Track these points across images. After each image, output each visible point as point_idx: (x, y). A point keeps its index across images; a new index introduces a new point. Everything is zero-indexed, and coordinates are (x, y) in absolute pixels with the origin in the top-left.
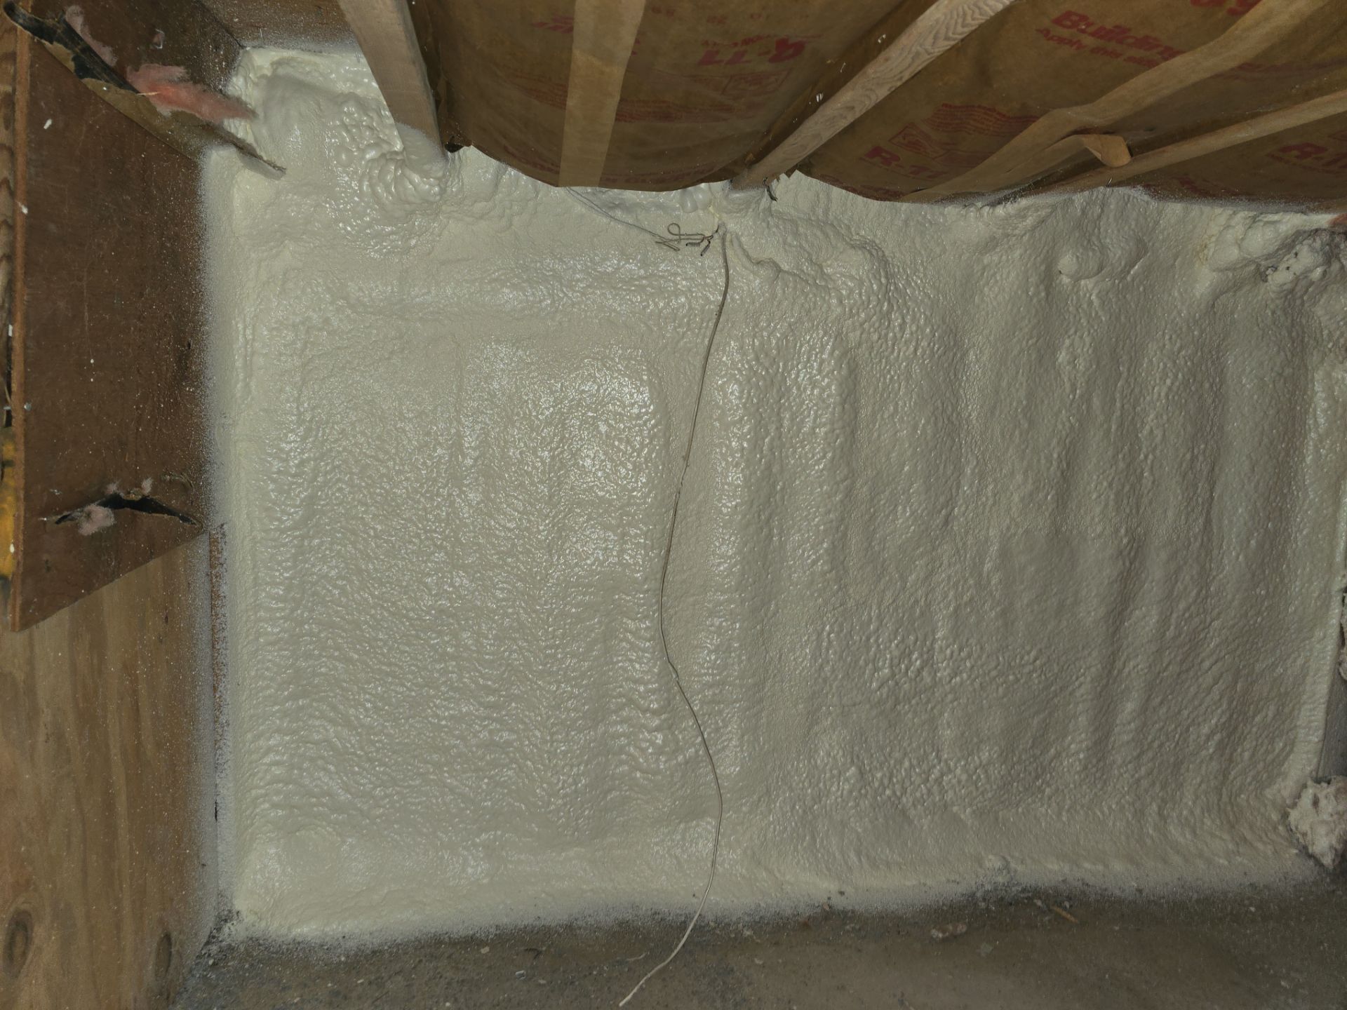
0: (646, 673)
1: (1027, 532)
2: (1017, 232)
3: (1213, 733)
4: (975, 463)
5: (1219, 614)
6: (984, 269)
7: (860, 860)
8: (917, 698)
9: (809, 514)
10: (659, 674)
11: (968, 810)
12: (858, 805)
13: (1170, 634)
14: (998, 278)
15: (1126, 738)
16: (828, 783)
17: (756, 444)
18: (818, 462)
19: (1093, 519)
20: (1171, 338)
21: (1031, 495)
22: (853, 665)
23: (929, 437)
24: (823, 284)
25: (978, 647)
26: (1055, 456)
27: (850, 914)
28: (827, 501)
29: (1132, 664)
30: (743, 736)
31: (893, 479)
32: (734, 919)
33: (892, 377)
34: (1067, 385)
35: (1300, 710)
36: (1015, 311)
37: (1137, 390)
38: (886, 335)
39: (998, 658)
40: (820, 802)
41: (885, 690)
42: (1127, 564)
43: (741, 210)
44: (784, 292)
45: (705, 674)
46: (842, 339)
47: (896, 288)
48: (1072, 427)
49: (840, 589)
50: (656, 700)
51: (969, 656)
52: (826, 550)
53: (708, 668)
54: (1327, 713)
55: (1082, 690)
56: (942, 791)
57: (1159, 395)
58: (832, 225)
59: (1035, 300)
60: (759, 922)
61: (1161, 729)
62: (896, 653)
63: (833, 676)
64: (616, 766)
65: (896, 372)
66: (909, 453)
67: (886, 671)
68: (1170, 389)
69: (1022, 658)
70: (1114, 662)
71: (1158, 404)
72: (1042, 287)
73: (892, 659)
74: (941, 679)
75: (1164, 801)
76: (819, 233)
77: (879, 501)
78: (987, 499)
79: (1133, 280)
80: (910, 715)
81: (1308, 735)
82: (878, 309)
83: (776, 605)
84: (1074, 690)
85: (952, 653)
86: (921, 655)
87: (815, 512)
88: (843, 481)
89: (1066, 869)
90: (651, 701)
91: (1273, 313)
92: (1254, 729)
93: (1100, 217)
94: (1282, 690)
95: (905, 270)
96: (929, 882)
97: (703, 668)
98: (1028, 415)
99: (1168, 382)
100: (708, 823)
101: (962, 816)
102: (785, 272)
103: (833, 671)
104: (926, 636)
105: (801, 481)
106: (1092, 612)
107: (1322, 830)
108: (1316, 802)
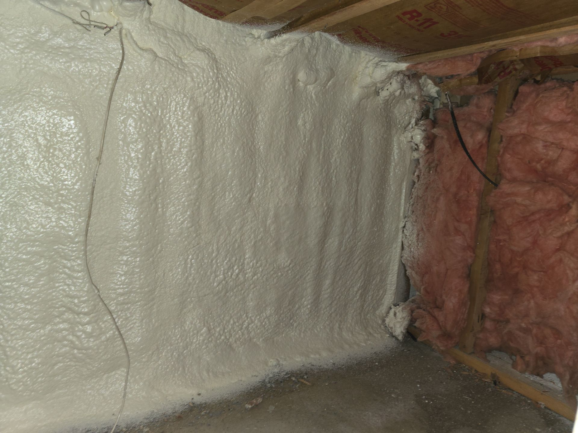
0: (79, 291)
1: (286, 205)
2: (280, 55)
3: (358, 290)
4: (262, 171)
5: (360, 239)
6: (265, 72)
7: (209, 375)
8: (236, 289)
9: (179, 196)
10: (87, 292)
11: (261, 339)
12: (207, 347)
13: (342, 249)
14: (272, 79)
15: (326, 296)
16: (191, 338)
17: (146, 155)
18: (183, 168)
19: (313, 199)
20: (343, 117)
21: (287, 187)
22: (204, 275)
23: (240, 157)
24: (182, 68)
25: (265, 261)
26: (297, 169)
27: (204, 405)
28: (189, 189)
29: (328, 263)
30: (142, 320)
31: (224, 178)
32: (138, 423)
33: (221, 124)
34: (302, 136)
35: (388, 277)
36: (279, 96)
37: (330, 140)
38: (218, 101)
39: (274, 265)
40: (187, 348)
41: (221, 286)
42: (326, 219)
43: (131, 15)
44: (159, 68)
45: (118, 289)
46: (194, 101)
47: (222, 77)
48: (304, 155)
49: (197, 236)
50: (86, 307)
51: (261, 266)
52: (189, 216)
53: (120, 285)
54: (398, 277)
55: (309, 277)
56: (249, 333)
57: (339, 143)
58: (186, 36)
59: (288, 92)
60: (153, 422)
61: (339, 291)
62: (226, 267)
63: (194, 282)
64: (60, 349)
65: (223, 122)
66: (231, 165)
67: (221, 276)
68: (343, 141)
69: (284, 265)
70: (321, 263)
71: (338, 147)
72: (291, 86)
73: (224, 270)
74: (248, 278)
75: (341, 322)
76: (179, 39)
77: (217, 190)
78: (268, 189)
79: (329, 89)
80: (233, 297)
81: (391, 287)
82: (213, 86)
83: (161, 246)
84: (305, 277)
85: (253, 264)
86: (238, 267)
87: (182, 195)
88: (197, 178)
89: (304, 360)
90: (83, 308)
91: (381, 110)
92: (373, 287)
93: (316, 55)
94: (382, 270)
95: (227, 68)
96: (243, 379)
97: (118, 285)
98: (286, 149)
99: (342, 137)
100: (123, 371)
101: (258, 343)
102: (160, 57)
103: (194, 279)
104: (240, 257)
105: (174, 178)
106: (312, 241)
107: (398, 325)
108: (395, 314)
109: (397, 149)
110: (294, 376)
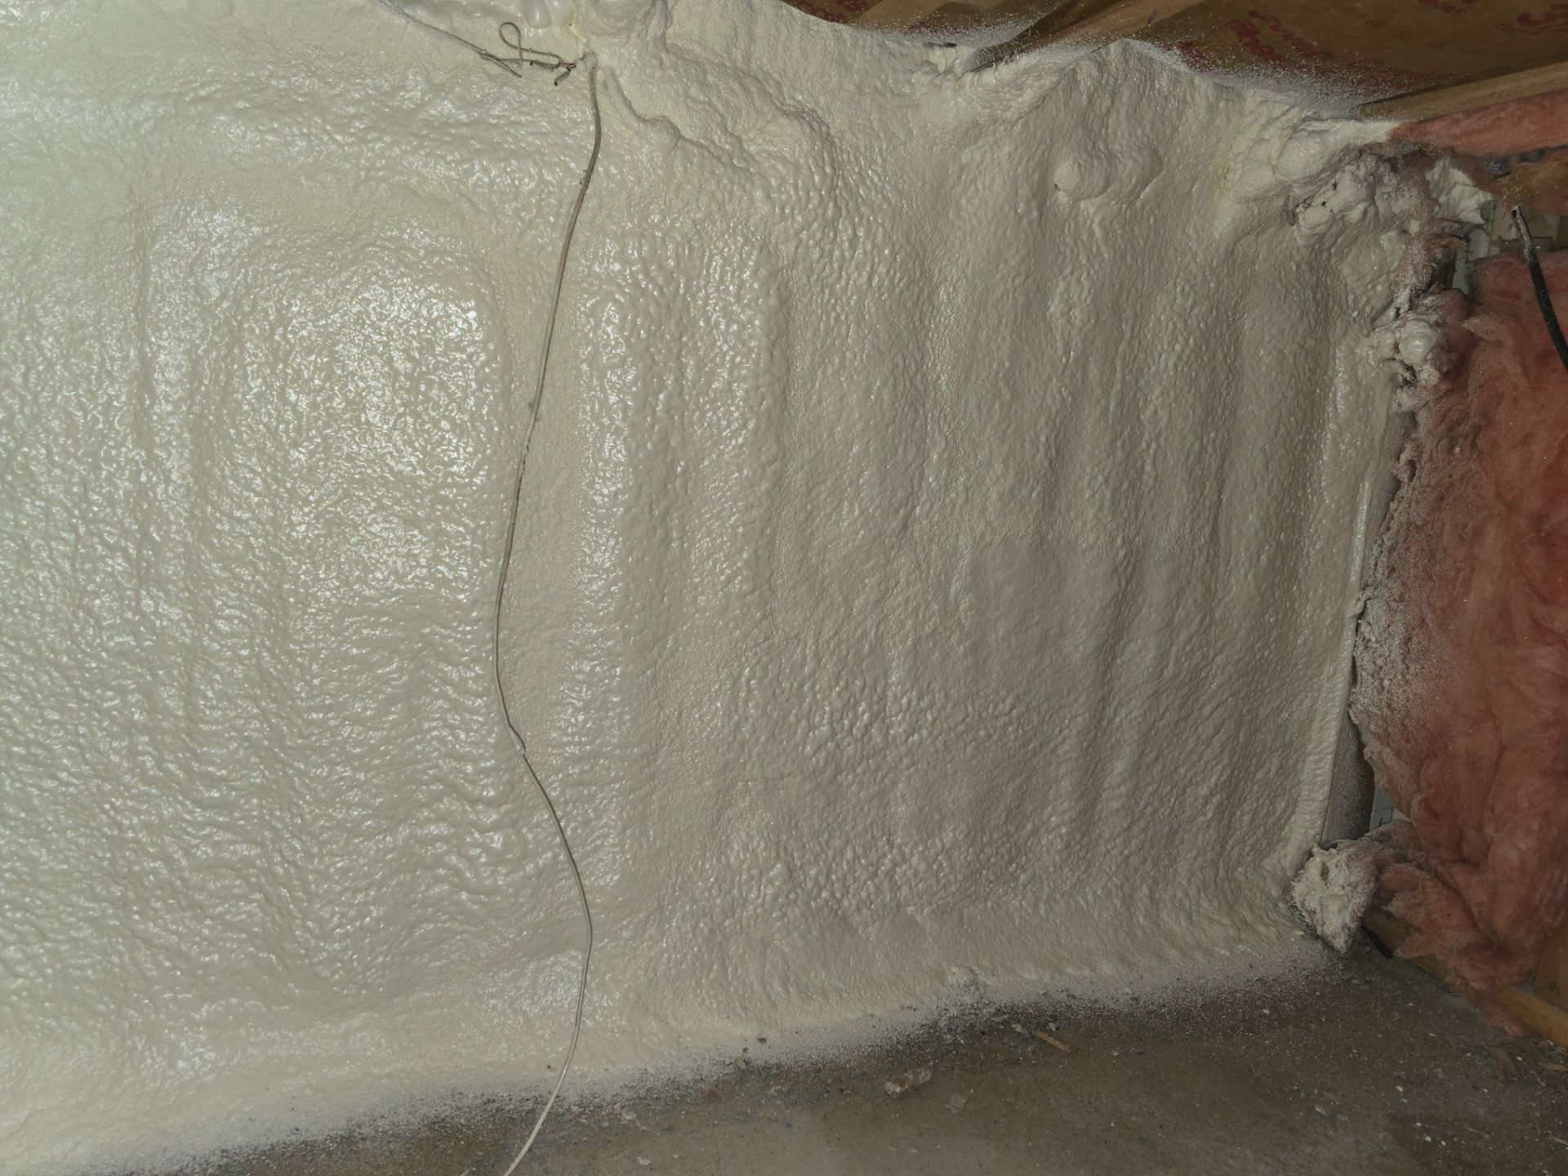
0: (476, 744)
1: (1005, 540)
2: (1008, 115)
3: (1212, 794)
4: (943, 445)
5: (1223, 647)
6: (962, 169)
7: (787, 990)
8: (864, 765)
9: (723, 510)
10: (495, 746)
11: (926, 910)
12: (785, 915)
13: (1168, 673)
14: (980, 186)
15: (1115, 805)
16: (744, 888)
17: (645, 402)
18: (735, 434)
19: (1084, 524)
20: (1183, 290)
21: (1012, 490)
22: (780, 722)
23: (885, 406)
24: (743, 165)
25: (942, 694)
26: (1043, 439)
27: (774, 1071)
28: (749, 491)
29: (1123, 712)
30: (624, 829)
31: (838, 464)
32: (608, 1097)
33: (838, 316)
34: (1060, 345)
35: (1304, 761)
36: (999, 233)
37: (1141, 356)
38: (831, 253)
39: (966, 708)
40: (734, 913)
41: (823, 755)
42: (1123, 583)
43: (619, 31)
44: (686, 169)
45: (569, 744)
46: (770, 252)
47: (846, 185)
48: (1064, 401)
49: (764, 617)
50: (492, 785)
51: (931, 706)
52: (746, 562)
53: (573, 735)
54: (1334, 765)
55: (1066, 747)
56: (894, 888)
57: (1167, 366)
58: (755, 78)
59: (1025, 222)
60: (645, 1098)
61: (1154, 793)
62: (838, 704)
63: (753, 739)
64: (429, 886)
65: (843, 309)
66: (859, 427)
67: (824, 729)
68: (1179, 358)
69: (995, 708)
70: (1104, 709)
71: (1165, 376)
72: (1034, 204)
73: (832, 713)
74: (894, 738)
75: (1156, 881)
76: (736, 87)
77: (818, 495)
78: (957, 494)
79: (1143, 208)
80: (854, 788)
81: (1311, 791)
82: (820, 211)
83: (676, 640)
84: (1056, 747)
85: (909, 702)
86: (870, 706)
87: (731, 508)
88: (770, 463)
89: (1047, 979)
90: (485, 787)
91: (1298, 266)
92: (1255, 788)
93: (1108, 111)
94: (1287, 739)
95: (858, 162)
96: (878, 1012)
97: (566, 734)
98: (1011, 382)
99: (1178, 347)
100: (573, 958)
101: (919, 919)
102: (687, 140)
103: (754, 731)
104: (876, 681)
105: (712, 462)
106: (1080, 645)
107: (1333, 906)
108: (1324, 873)
109: (1346, 382)
110: (1019, 1021)
